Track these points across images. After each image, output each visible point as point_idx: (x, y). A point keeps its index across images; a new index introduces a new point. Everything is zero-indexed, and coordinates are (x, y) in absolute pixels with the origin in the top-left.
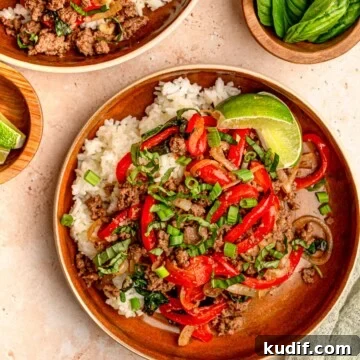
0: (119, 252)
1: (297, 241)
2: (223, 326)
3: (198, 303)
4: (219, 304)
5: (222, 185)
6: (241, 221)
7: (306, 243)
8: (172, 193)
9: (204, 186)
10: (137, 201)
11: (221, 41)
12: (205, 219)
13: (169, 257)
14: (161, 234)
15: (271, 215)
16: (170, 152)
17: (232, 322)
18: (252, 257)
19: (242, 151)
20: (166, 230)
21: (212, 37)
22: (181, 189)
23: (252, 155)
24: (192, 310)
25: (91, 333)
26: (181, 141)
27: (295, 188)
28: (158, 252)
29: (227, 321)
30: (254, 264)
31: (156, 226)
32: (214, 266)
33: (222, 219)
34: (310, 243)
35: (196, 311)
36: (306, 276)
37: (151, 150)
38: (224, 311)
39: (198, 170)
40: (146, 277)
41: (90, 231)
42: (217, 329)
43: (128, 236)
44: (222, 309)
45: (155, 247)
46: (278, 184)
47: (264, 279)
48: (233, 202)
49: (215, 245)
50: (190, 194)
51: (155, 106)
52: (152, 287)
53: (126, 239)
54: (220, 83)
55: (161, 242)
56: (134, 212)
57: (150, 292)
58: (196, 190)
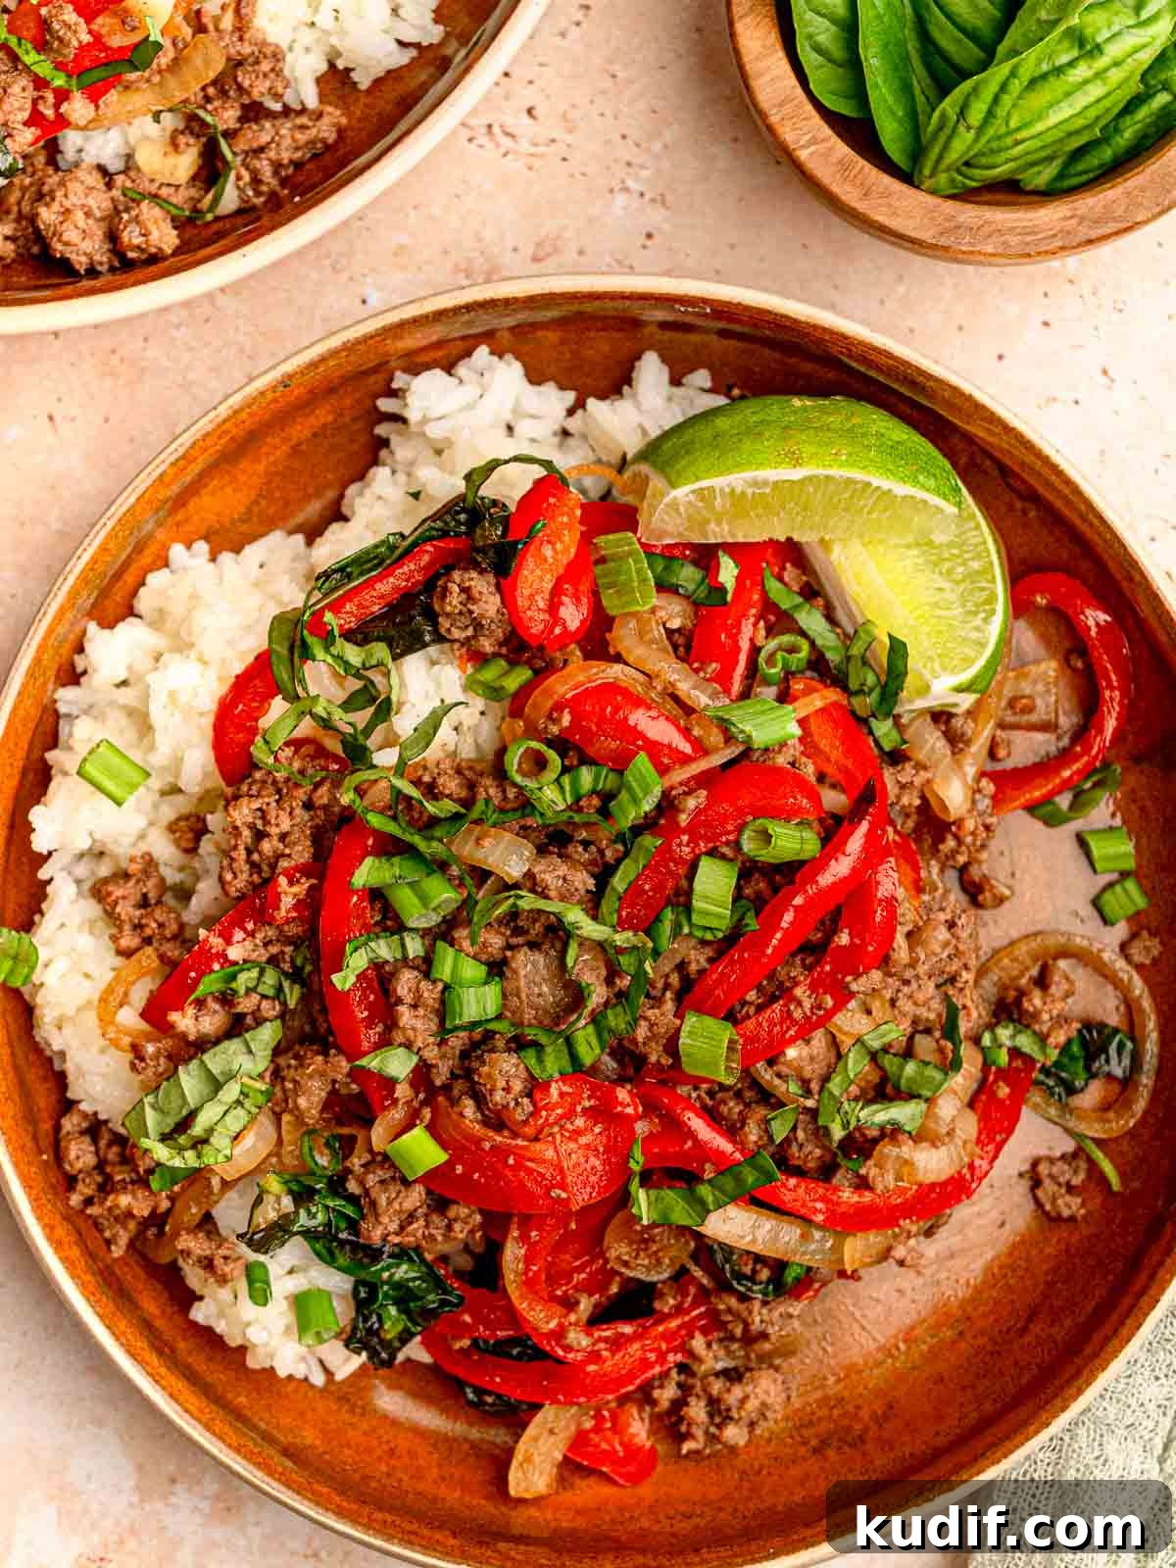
0: (231, 1076)
1: (1004, 1033)
2: (697, 1411)
3: (585, 1305)
4: (679, 1310)
5: (662, 770)
6: (752, 924)
7: (1042, 1039)
8: (449, 807)
9: (586, 777)
10: (301, 852)
11: (656, 217)
12: (594, 913)
13: (446, 1088)
14: (405, 983)
15: (882, 892)
16: (440, 639)
17: (737, 1392)
18: (805, 1083)
19: (749, 631)
20: (426, 966)
21: (621, 200)
22: (489, 789)
23: (792, 650)
24: (559, 1334)
25: (140, 1468)
26: (482, 584)
27: (984, 803)
28: (397, 1064)
29: (717, 1386)
30: (814, 1113)
31: (384, 949)
32: (641, 1128)
33: (668, 915)
34: (1060, 1037)
35: (578, 1339)
36: (1049, 1186)
37: (359, 635)
38: (698, 1343)
39: (559, 707)
40: (352, 1187)
41: (109, 1001)
42: (672, 1425)
43: (269, 1009)
44: (690, 1329)
45: (384, 1042)
46: (907, 773)
47: (863, 1184)
48: (712, 837)
49: (642, 1032)
50: (525, 804)
51: (380, 475)
52: (378, 1231)
53: (259, 1021)
54: (651, 371)
55: (405, 1015)
56: (289, 895)
57: (375, 1255)
58: (550, 793)
